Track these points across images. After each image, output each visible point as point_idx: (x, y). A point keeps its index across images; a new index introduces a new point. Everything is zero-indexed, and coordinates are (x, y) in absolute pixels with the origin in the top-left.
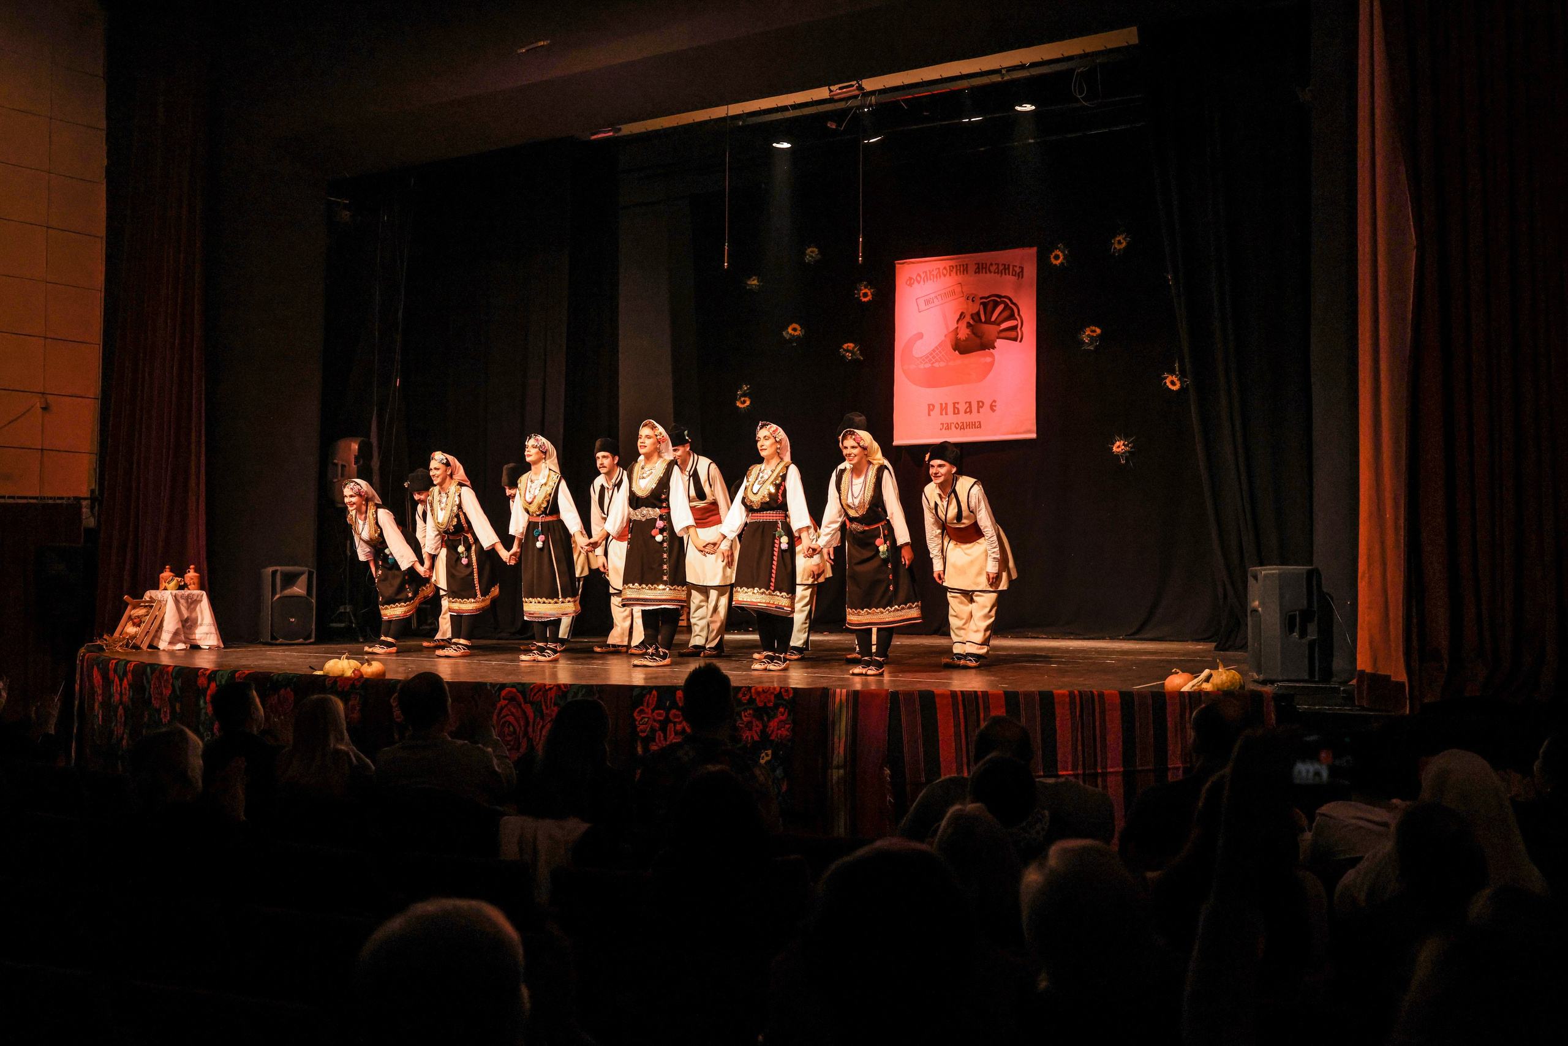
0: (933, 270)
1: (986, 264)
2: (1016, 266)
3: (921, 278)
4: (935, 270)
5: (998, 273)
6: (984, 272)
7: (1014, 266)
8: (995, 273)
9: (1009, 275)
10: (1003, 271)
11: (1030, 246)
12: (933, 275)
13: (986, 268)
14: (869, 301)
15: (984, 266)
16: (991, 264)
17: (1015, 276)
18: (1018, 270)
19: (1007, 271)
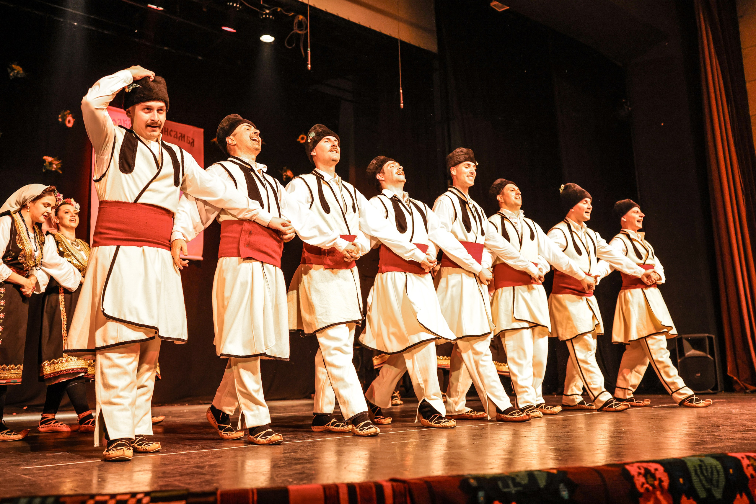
0: (126, 120)
1: (168, 129)
2: (190, 138)
3: (116, 122)
4: (128, 121)
5: (177, 138)
6: (166, 133)
7: (188, 137)
8: (174, 137)
9: (184, 141)
10: (180, 138)
11: (199, 126)
12: (127, 124)
13: (167, 131)
14: (70, 128)
15: (166, 130)
16: (171, 131)
17: (189, 143)
18: (191, 141)
19: (183, 139)
